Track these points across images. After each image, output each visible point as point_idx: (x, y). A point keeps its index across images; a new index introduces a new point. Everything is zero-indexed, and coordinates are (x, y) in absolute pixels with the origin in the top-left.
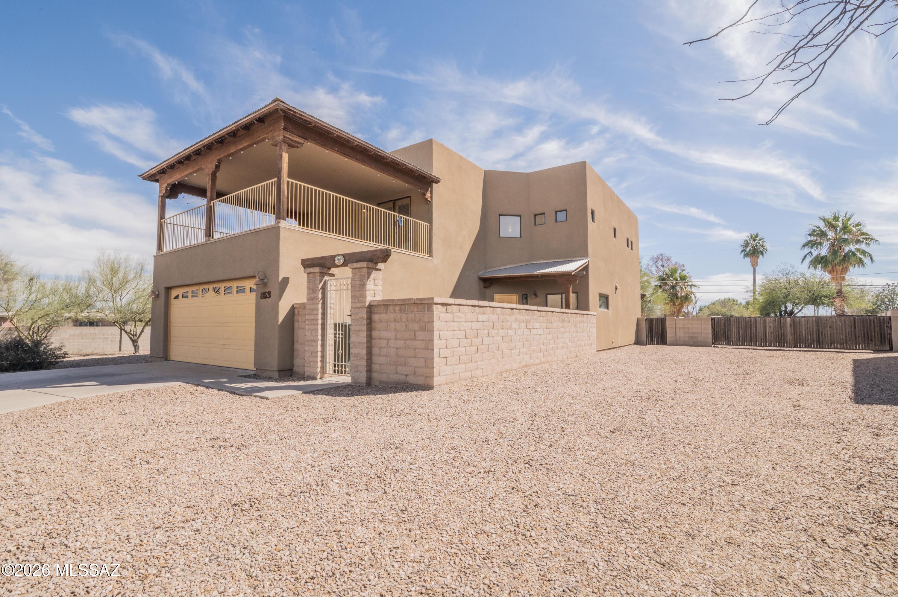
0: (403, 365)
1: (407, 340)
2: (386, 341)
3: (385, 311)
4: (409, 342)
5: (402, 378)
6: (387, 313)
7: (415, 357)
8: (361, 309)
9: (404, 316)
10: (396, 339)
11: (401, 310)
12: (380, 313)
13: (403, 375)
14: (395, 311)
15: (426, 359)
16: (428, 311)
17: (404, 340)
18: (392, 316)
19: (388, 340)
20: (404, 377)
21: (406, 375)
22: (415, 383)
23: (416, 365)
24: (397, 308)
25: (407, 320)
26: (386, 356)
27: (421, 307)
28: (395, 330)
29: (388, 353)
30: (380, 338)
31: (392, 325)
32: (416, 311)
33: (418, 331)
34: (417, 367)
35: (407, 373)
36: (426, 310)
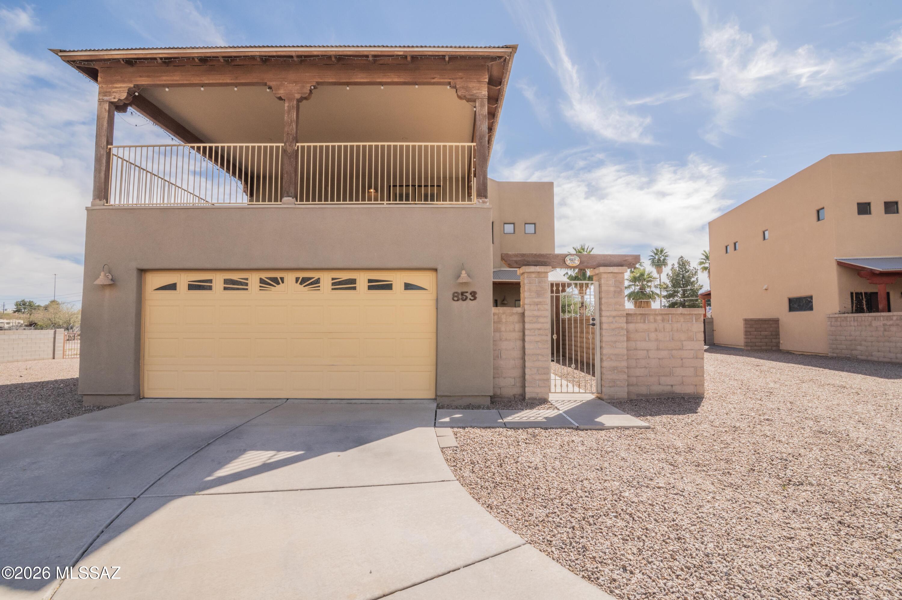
0: (667, 376)
1: (672, 350)
2: (645, 352)
3: (642, 321)
4: (674, 352)
5: (668, 389)
6: (645, 322)
7: (682, 366)
8: (617, 318)
9: (668, 326)
10: (658, 349)
11: (663, 320)
12: (636, 323)
13: (667, 385)
14: (655, 321)
15: (696, 368)
16: (696, 321)
17: (669, 350)
18: (653, 326)
19: (648, 351)
20: (669, 387)
21: (672, 386)
22: (682, 392)
23: (684, 375)
24: (659, 318)
25: (672, 331)
26: (645, 367)
27: (688, 317)
28: (657, 340)
29: (648, 364)
30: (636, 349)
31: (653, 336)
32: (682, 321)
33: (685, 341)
34: (684, 376)
35: (672, 383)
36: (694, 321)
